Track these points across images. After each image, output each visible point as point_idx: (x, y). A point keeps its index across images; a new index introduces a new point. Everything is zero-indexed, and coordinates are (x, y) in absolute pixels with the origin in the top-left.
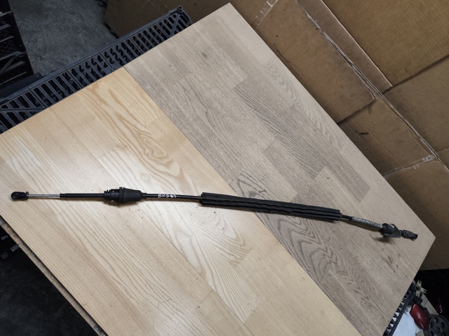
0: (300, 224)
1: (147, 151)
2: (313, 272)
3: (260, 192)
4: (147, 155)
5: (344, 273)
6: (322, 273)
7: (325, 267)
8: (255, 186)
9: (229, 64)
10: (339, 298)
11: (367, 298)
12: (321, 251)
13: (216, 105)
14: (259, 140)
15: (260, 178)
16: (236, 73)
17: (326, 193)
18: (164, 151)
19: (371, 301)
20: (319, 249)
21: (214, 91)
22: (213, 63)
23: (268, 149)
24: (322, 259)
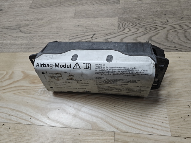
0: (138, 30)
2: (181, 47)
3: (92, 38)
7: (186, 37)
8: (86, 37)
9: (18, 2)
12: (171, 31)
13: (24, 23)
14: (65, 16)
15: (84, 31)
16: (25, 2)
17: (135, 3)
20: (168, 31)
21: (18, 19)
22: (8, 9)
23: (75, 14)
24: (177, 35)
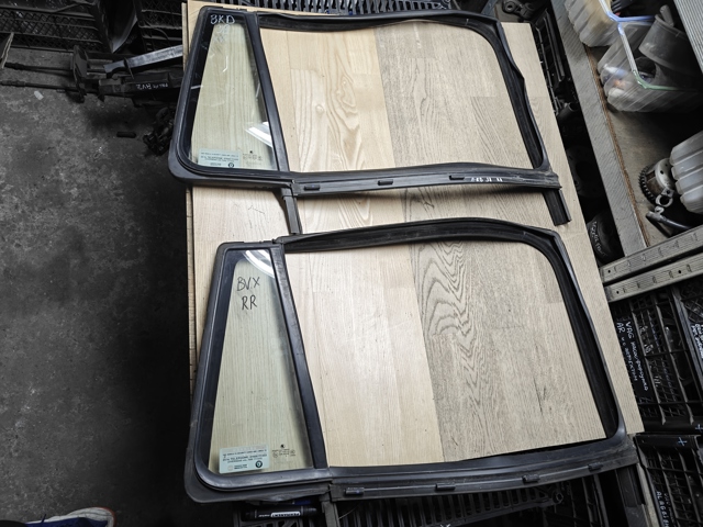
0: (450, 265)
1: (339, 92)
2: (428, 318)
3: (426, 203)
4: (337, 95)
5: (469, 353)
6: (439, 330)
7: (447, 327)
9: (484, 74)
10: (440, 370)
11: (478, 403)
12: (455, 309)
13: (440, 99)
16: (485, 85)
18: (354, 101)
19: (480, 411)
20: (454, 305)
21: (447, 87)
22: (466, 64)
24: (449, 315)
